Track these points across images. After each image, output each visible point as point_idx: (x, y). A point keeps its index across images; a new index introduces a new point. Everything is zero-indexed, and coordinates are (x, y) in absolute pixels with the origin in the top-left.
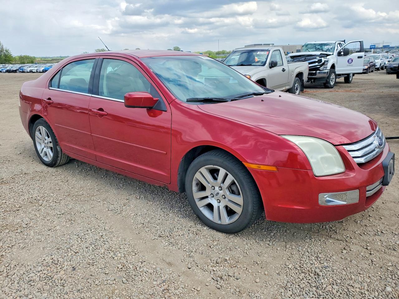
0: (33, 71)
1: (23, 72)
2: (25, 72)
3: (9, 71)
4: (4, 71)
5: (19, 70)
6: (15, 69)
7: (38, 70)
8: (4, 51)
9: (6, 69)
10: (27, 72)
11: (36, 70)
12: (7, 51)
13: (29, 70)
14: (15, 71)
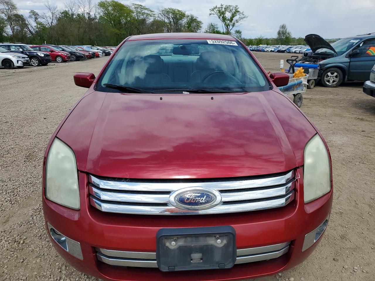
0: (297, 52)
1: (289, 52)
2: (291, 53)
3: (279, 51)
4: (276, 50)
5: (287, 51)
6: (284, 50)
7: (301, 51)
8: (287, 34)
9: (278, 50)
10: (292, 53)
11: (299, 51)
12: (288, 34)
13: (294, 51)
14: (283, 52)
